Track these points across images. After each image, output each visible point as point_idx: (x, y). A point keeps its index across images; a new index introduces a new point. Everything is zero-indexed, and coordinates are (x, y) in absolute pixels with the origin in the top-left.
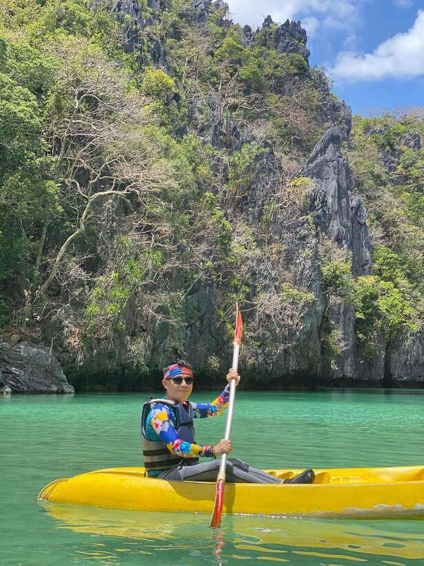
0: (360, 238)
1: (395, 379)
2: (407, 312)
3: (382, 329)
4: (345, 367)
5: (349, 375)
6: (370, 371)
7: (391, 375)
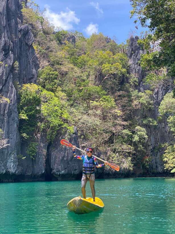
0: (27, 57)
1: (54, 173)
2: (65, 116)
3: (44, 130)
4: (8, 164)
5: (12, 170)
6: (33, 167)
7: (51, 170)
